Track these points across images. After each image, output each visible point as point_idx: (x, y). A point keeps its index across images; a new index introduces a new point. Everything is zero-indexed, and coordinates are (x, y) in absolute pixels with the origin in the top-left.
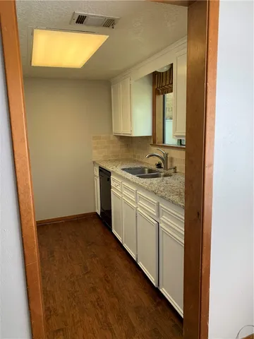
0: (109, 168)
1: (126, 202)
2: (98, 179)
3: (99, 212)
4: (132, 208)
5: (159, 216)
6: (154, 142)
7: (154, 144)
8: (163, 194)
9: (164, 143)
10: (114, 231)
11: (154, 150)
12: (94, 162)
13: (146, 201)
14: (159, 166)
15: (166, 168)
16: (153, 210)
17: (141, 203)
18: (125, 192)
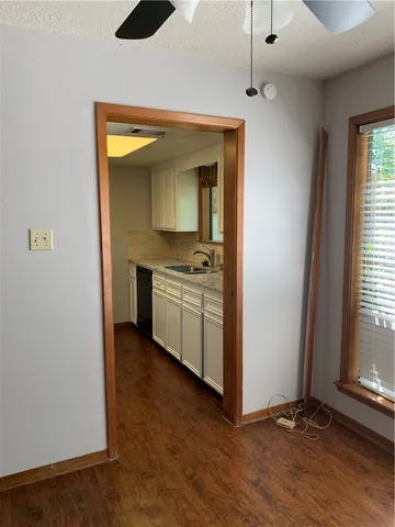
0: (150, 266)
1: (170, 301)
2: (135, 282)
3: (134, 320)
4: (177, 305)
5: (203, 306)
6: (201, 238)
7: (201, 241)
8: (207, 284)
9: (211, 239)
10: (155, 337)
11: (200, 247)
12: (130, 262)
13: (192, 294)
14: (205, 264)
15: (213, 265)
16: (198, 302)
17: (187, 298)
18: (170, 290)
